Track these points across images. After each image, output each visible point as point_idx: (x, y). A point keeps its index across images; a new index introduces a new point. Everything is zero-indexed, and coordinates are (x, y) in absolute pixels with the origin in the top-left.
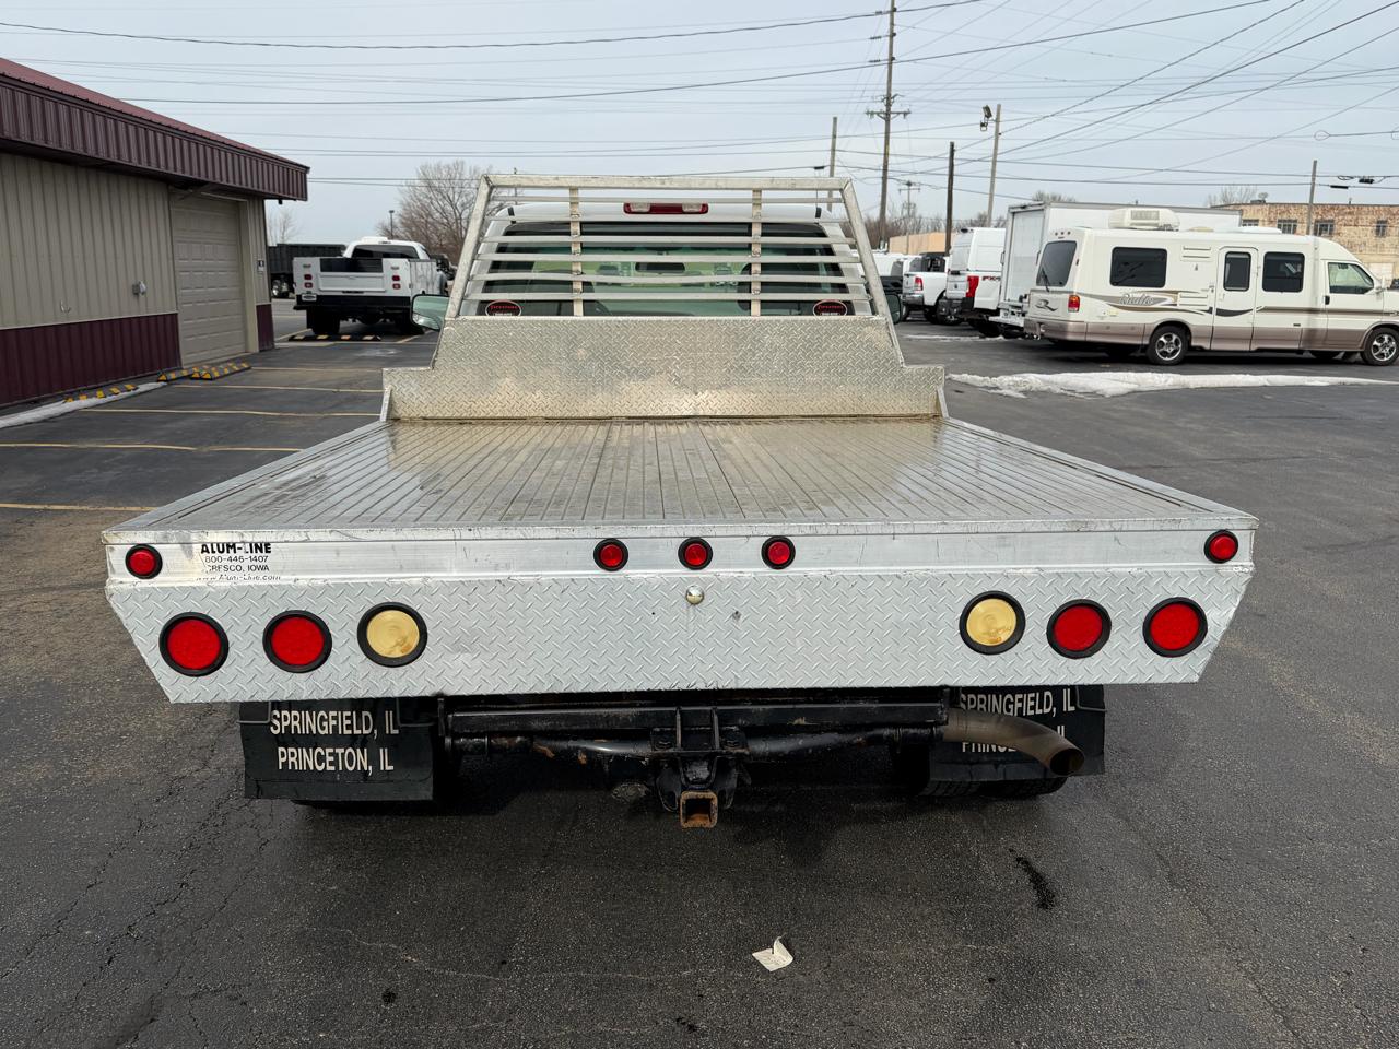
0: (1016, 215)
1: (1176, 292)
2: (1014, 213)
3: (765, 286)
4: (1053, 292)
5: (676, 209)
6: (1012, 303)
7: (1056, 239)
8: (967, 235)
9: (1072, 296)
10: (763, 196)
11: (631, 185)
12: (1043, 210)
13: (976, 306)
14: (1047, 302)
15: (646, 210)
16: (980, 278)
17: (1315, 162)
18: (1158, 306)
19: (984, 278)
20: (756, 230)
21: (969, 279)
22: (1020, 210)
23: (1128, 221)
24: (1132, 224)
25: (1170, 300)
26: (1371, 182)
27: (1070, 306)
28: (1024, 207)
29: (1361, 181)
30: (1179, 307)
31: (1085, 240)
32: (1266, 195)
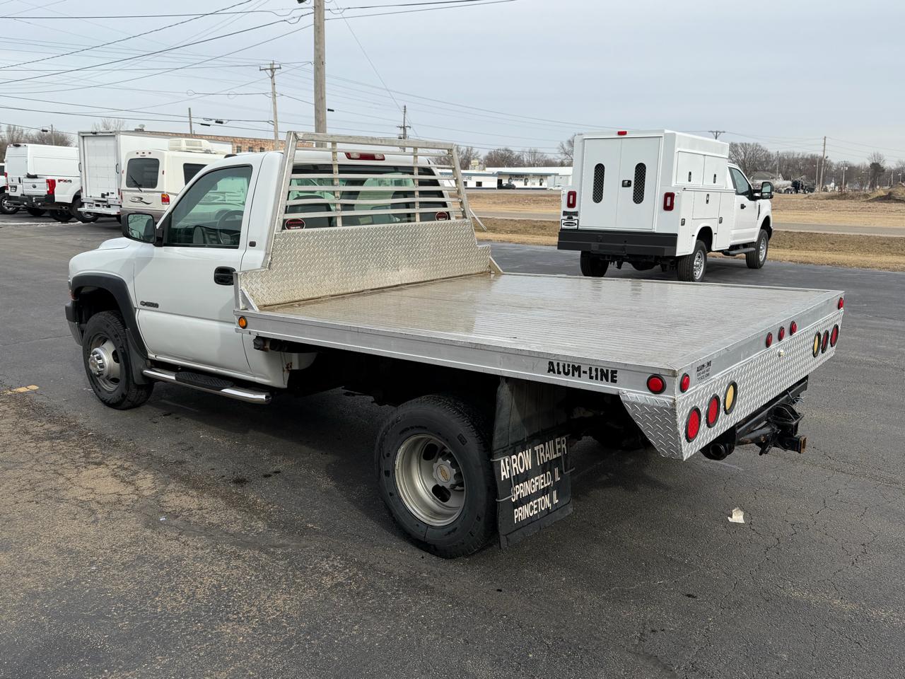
0: (85, 138)
1: (224, 193)
2: (83, 137)
3: (423, 204)
4: (145, 191)
5: (372, 157)
6: (96, 199)
7: (138, 157)
8: (19, 148)
9: (163, 195)
10: (418, 152)
11: (366, 142)
12: (114, 136)
13: (56, 201)
14: (142, 199)
15: (359, 157)
16: (57, 182)
17: (190, 109)
18: (215, 201)
19: (59, 181)
20: (416, 171)
21: (48, 181)
22: (92, 135)
23: (184, 146)
24: (187, 149)
25: (222, 198)
26: (222, 123)
27: (163, 201)
28: (95, 133)
29: (216, 122)
30: (227, 202)
31: (166, 158)
32: (144, 126)
